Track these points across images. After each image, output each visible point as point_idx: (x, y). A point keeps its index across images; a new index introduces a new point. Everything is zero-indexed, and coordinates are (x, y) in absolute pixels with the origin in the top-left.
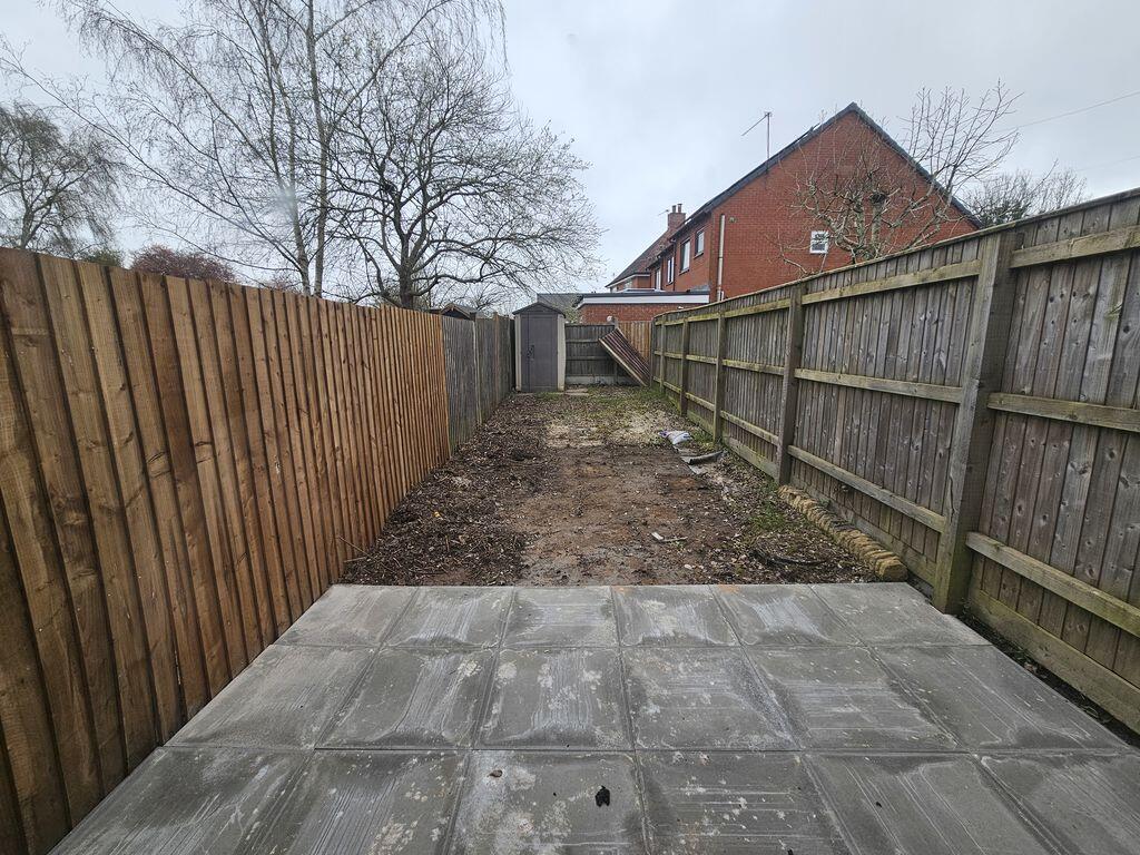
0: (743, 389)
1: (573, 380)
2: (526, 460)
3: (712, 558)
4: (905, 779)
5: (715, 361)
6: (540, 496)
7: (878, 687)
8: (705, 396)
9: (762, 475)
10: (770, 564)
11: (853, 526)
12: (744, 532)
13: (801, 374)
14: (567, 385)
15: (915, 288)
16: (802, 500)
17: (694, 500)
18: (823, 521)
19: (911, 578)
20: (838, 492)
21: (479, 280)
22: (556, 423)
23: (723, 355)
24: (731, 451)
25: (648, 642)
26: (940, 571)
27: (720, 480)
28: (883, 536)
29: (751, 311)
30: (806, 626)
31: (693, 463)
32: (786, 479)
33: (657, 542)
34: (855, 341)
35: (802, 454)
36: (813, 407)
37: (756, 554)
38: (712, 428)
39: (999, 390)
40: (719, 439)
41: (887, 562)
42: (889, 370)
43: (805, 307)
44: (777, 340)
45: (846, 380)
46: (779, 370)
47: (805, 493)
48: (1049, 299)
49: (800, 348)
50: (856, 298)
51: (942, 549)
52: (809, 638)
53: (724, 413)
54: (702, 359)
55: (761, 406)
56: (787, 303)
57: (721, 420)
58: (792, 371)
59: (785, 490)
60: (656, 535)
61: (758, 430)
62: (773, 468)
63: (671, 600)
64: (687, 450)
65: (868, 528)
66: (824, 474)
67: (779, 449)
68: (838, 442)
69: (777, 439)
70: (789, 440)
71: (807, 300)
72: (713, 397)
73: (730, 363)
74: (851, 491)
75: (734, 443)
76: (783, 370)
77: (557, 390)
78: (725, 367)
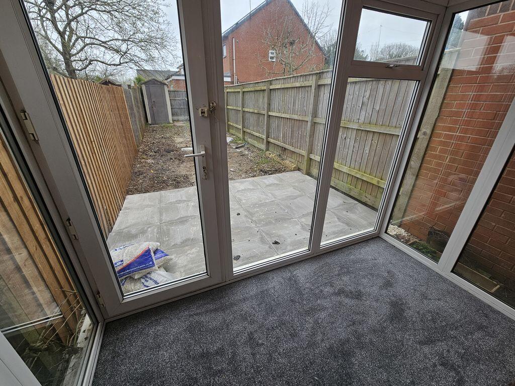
0: (251, 119)
1: (175, 118)
2: (172, 153)
3: (249, 173)
4: (295, 200)
5: (240, 109)
6: (185, 164)
7: (291, 189)
8: (237, 123)
9: (260, 150)
10: (266, 172)
11: (286, 159)
12: (257, 166)
13: (270, 113)
14: (174, 121)
15: (299, 87)
16: (273, 155)
17: (240, 159)
18: (278, 159)
19: (299, 169)
20: (282, 150)
21: (119, 65)
22: (176, 137)
23: (243, 107)
24: (248, 143)
25: (238, 191)
26: (304, 167)
27: (247, 152)
28: (293, 161)
29: (252, 89)
30: (276, 182)
31: (237, 148)
32: (267, 149)
33: (232, 171)
34: (285, 103)
35: (272, 140)
36: (274, 124)
37: (261, 171)
38: (241, 136)
39: (316, 117)
40: (244, 139)
41: (293, 166)
42: (294, 112)
43: (271, 90)
44: (262, 100)
45: (283, 115)
46: (263, 112)
47: (273, 153)
48: (324, 94)
49: (270, 104)
50: (285, 88)
51: (305, 159)
52: (277, 184)
53: (245, 129)
54: (234, 108)
55: (258, 125)
56: (265, 88)
57: (244, 132)
58: (268, 113)
59: (267, 152)
60: (231, 170)
61: (257, 134)
62: (263, 147)
63: (242, 183)
64: (233, 144)
65: (290, 159)
66: (278, 146)
67: (265, 140)
68: (281, 135)
69: (264, 137)
70: (268, 137)
71: (271, 87)
72: (240, 123)
73: (246, 110)
74: (285, 149)
75: (249, 140)
76: (265, 112)
77: (169, 123)
78: (244, 111)
